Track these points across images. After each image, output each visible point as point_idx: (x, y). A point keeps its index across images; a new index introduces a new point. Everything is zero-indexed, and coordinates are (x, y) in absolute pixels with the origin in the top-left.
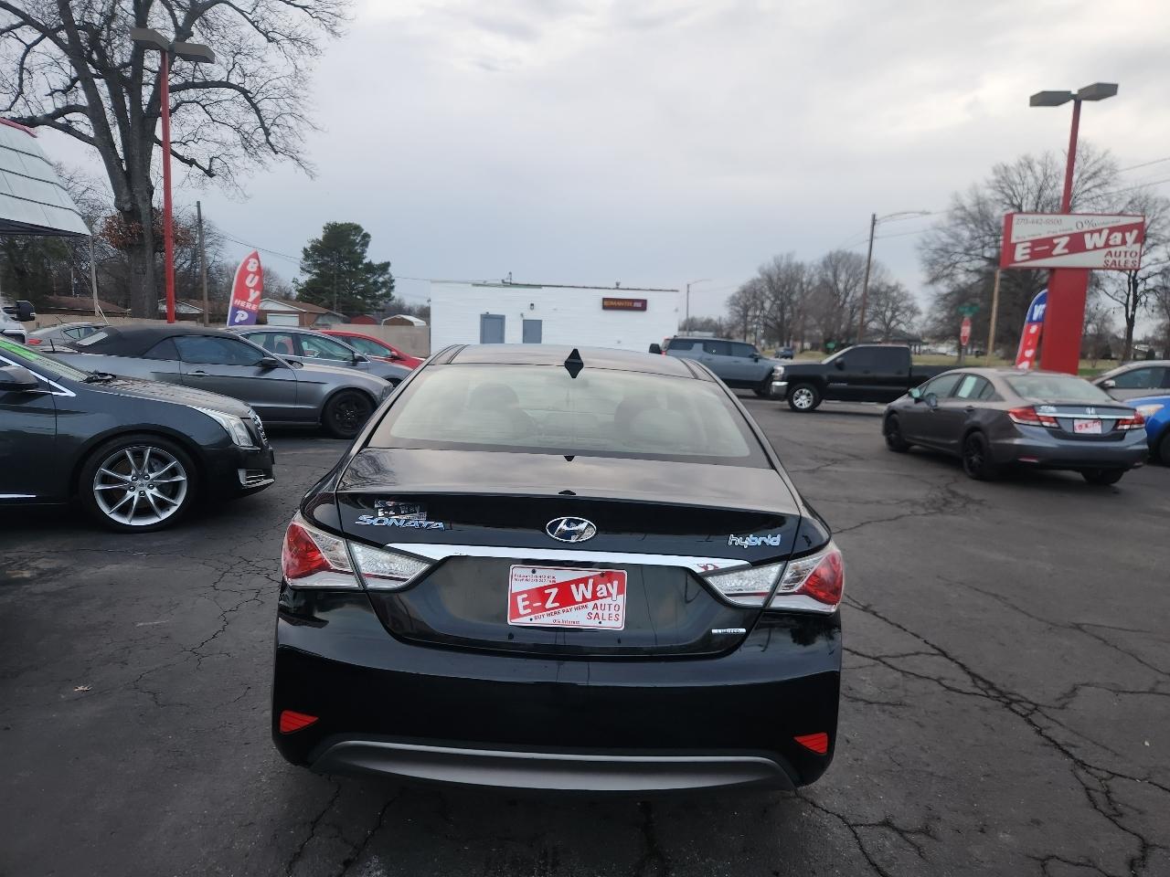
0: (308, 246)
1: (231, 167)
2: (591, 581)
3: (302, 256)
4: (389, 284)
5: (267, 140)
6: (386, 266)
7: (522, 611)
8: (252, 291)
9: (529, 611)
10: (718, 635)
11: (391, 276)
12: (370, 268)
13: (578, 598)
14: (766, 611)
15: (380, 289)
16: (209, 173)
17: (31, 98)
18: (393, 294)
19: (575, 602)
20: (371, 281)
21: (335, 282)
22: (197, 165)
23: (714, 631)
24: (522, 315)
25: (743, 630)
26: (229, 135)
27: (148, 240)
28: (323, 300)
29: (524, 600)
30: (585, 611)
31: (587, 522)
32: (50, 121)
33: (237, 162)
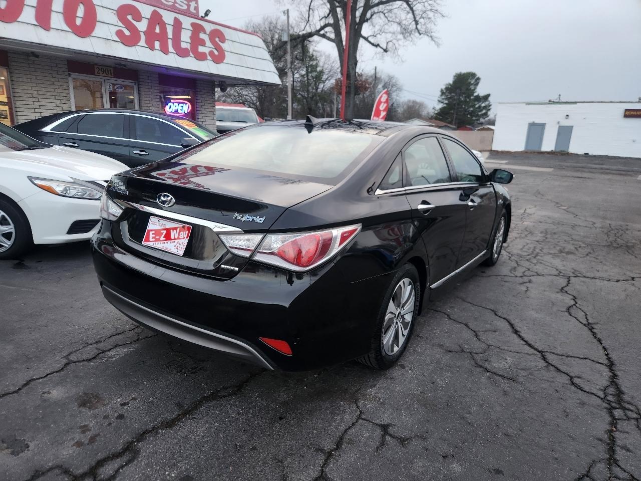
0: (443, 87)
1: (397, 45)
2: (178, 229)
3: (440, 93)
4: (488, 108)
5: (417, 28)
6: (487, 97)
7: (151, 239)
8: (382, 112)
9: (154, 240)
10: (224, 269)
11: (490, 102)
12: (478, 99)
13: (172, 237)
14: (250, 260)
15: (481, 111)
16: (386, 51)
17: (312, 23)
18: (489, 113)
19: (172, 239)
20: (477, 106)
21: (456, 108)
22: (380, 47)
23: (223, 266)
24: (559, 123)
25: (237, 269)
26: (395, 28)
27: (352, 89)
28: (447, 119)
29: (153, 234)
30: (173, 244)
31: (171, 196)
32: (317, 33)
33: (400, 42)
